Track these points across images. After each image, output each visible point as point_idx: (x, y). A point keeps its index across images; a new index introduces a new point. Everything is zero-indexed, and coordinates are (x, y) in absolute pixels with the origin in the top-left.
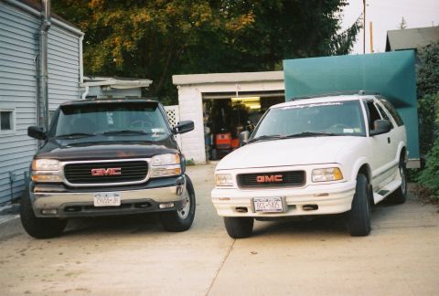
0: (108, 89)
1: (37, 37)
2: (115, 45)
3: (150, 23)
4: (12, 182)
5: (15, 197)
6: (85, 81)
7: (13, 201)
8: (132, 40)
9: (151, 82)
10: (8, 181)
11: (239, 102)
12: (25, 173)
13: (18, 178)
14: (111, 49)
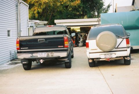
0: (37, 24)
1: (17, 6)
2: (35, 10)
3: (47, 3)
4: (11, 54)
5: (11, 59)
6: (29, 21)
7: (11, 61)
8: (41, 8)
9: (47, 22)
10: (10, 54)
11: (73, 29)
12: (15, 51)
13: (12, 53)
14: (34, 11)
